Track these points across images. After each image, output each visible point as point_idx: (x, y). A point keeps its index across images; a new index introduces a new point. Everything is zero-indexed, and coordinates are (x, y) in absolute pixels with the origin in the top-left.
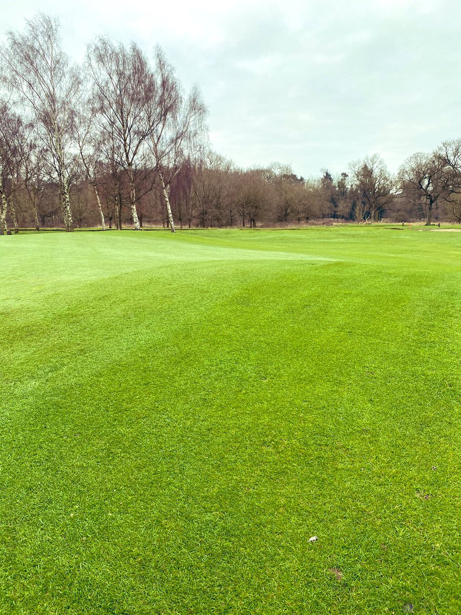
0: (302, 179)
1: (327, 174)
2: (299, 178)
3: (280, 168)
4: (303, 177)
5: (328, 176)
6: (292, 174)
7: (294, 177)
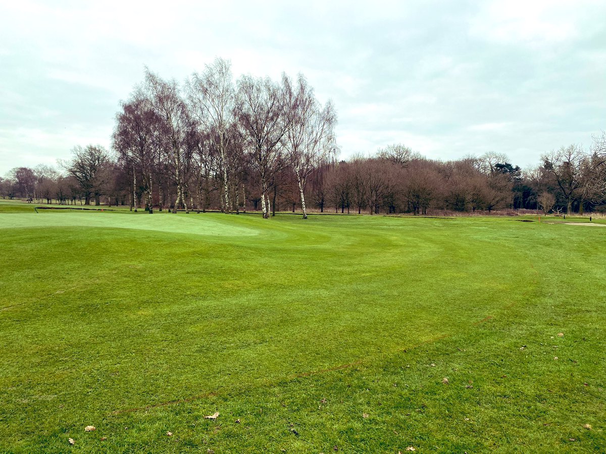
0: (517, 168)
1: (547, 162)
2: (514, 167)
3: (496, 157)
4: (519, 166)
5: (548, 165)
6: (506, 163)
7: (508, 166)
